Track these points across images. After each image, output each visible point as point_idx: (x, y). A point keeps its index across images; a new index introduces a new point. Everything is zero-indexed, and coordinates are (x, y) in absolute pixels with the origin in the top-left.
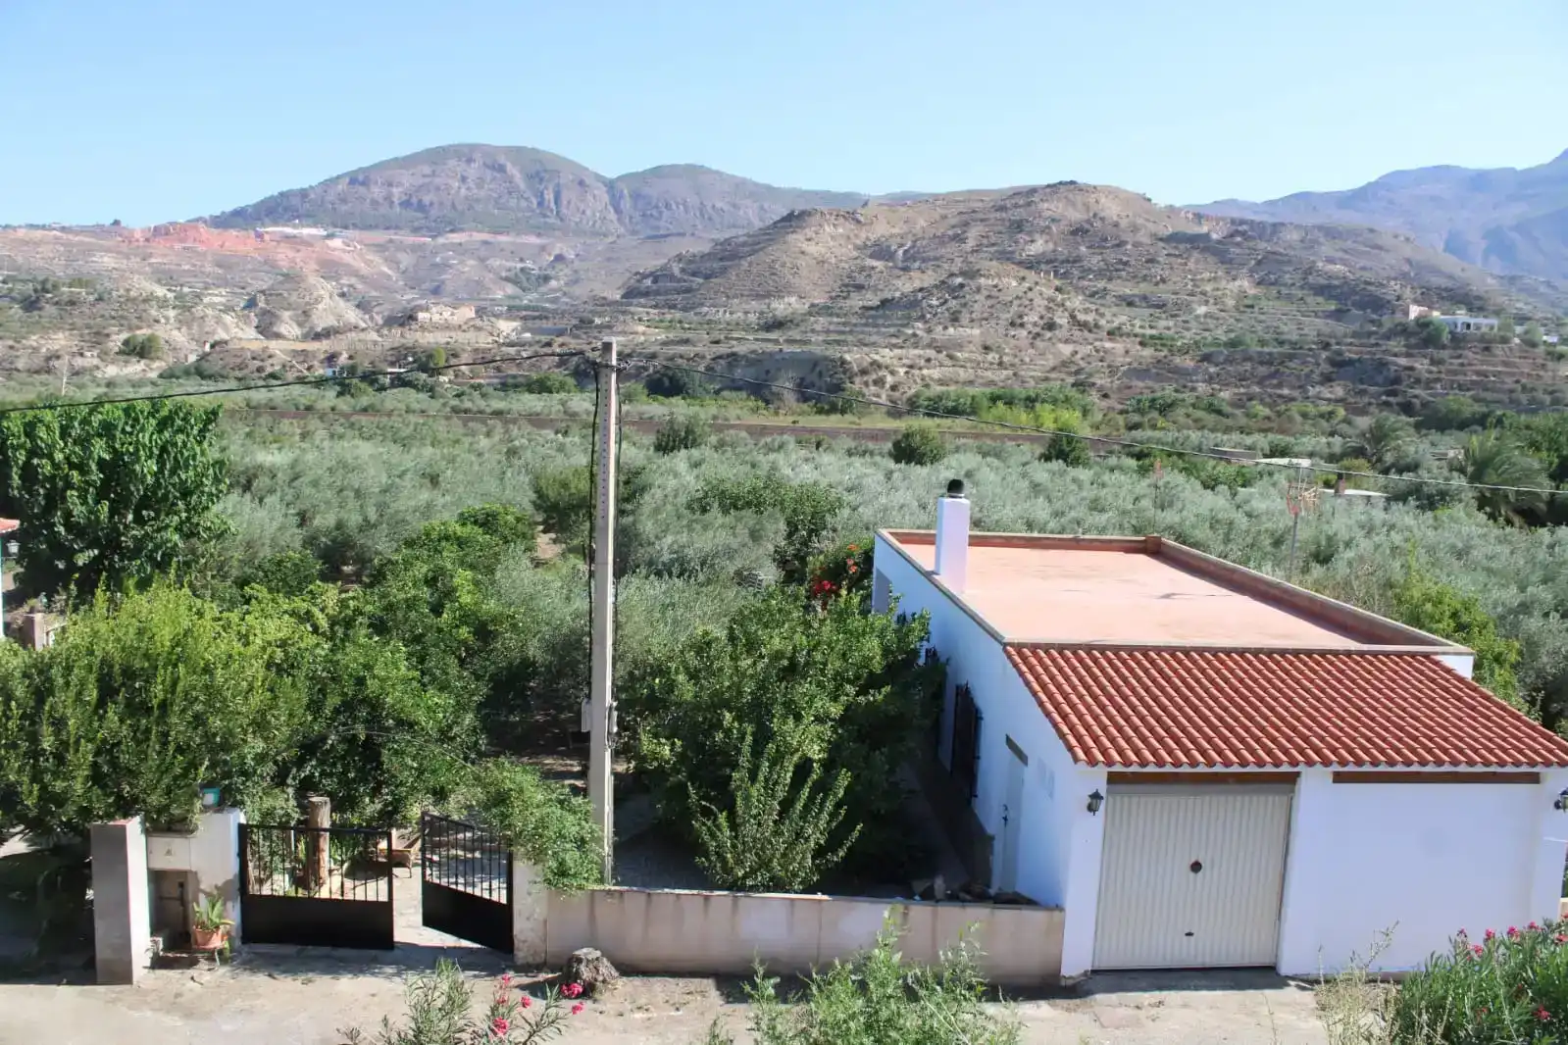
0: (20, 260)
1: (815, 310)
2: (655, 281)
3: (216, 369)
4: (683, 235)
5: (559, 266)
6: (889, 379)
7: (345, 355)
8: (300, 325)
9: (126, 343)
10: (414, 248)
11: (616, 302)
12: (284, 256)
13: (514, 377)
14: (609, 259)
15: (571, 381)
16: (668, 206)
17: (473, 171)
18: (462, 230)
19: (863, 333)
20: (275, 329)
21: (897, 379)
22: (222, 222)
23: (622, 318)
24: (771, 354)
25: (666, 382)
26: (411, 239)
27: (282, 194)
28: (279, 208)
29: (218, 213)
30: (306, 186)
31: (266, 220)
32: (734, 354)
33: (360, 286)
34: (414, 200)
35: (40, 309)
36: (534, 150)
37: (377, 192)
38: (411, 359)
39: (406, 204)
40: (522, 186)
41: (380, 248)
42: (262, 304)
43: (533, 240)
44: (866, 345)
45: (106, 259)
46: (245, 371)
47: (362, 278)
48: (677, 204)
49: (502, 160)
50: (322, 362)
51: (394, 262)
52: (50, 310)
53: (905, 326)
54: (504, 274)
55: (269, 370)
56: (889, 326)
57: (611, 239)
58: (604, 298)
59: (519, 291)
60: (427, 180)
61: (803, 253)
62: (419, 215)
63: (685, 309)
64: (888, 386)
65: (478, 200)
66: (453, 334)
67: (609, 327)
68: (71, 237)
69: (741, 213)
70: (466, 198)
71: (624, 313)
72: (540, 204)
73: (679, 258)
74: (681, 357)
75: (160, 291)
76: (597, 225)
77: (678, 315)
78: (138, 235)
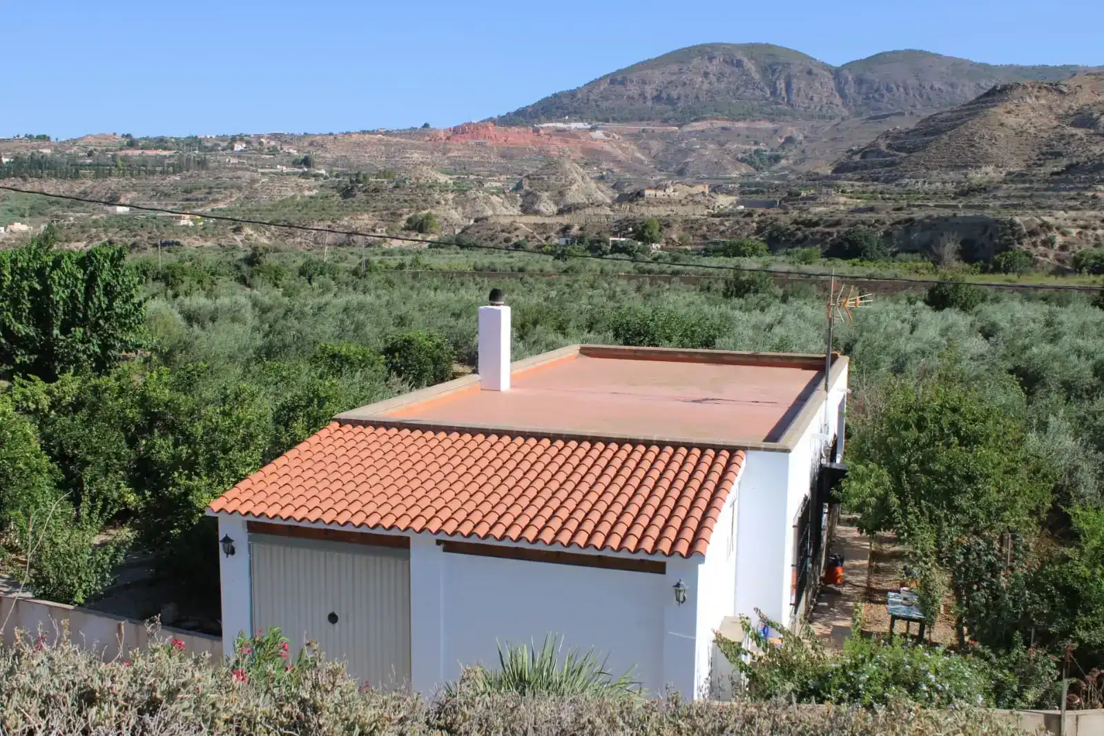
0: (353, 159)
1: (1013, 178)
2: (863, 157)
3: (474, 240)
4: (902, 114)
5: (788, 147)
6: (1059, 240)
7: (577, 227)
8: (557, 203)
9: (409, 221)
10: (663, 137)
11: (827, 177)
12: (556, 147)
13: (716, 243)
14: (834, 139)
15: (764, 246)
16: (889, 89)
17: (713, 68)
18: (704, 119)
19: (1043, 196)
20: (536, 207)
21: (1068, 238)
22: (507, 121)
23: (824, 190)
24: (946, 219)
25: (847, 245)
26: (658, 129)
27: (555, 95)
28: (553, 107)
29: (504, 114)
30: (573, 88)
31: (542, 118)
32: (911, 220)
33: (616, 170)
34: (664, 95)
35: (354, 196)
36: (768, 46)
37: (633, 90)
38: (631, 229)
39: (657, 98)
40: (757, 76)
41: (635, 137)
42: (526, 187)
43: (766, 125)
44: (1040, 208)
45: (416, 155)
46: (496, 241)
47: (618, 162)
48: (898, 87)
49: (739, 56)
50: (557, 233)
51: (645, 148)
52: (361, 196)
53: (1086, 189)
54: (740, 156)
55: (515, 240)
56: (1071, 189)
57: (834, 122)
58: (817, 174)
59: (752, 170)
60: (674, 78)
61: (1002, 125)
62: (670, 107)
63: (887, 181)
64: (1057, 246)
65: (718, 92)
66: (674, 208)
67: (813, 198)
68: (390, 138)
69: (958, 91)
70: (708, 91)
71: (830, 186)
72: (773, 93)
73: (887, 135)
74: (863, 223)
75: (443, 179)
76: (824, 109)
77: (880, 187)
78: (442, 135)
